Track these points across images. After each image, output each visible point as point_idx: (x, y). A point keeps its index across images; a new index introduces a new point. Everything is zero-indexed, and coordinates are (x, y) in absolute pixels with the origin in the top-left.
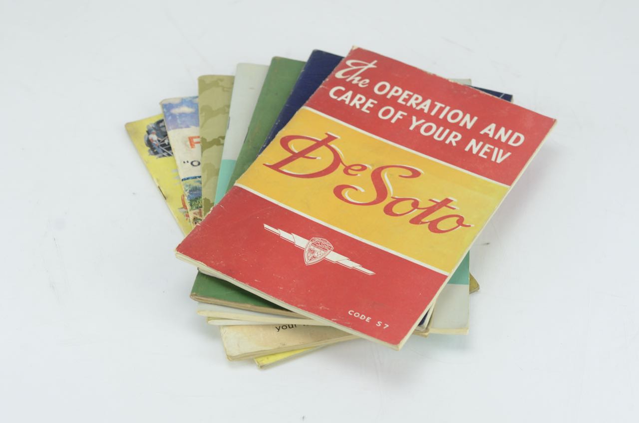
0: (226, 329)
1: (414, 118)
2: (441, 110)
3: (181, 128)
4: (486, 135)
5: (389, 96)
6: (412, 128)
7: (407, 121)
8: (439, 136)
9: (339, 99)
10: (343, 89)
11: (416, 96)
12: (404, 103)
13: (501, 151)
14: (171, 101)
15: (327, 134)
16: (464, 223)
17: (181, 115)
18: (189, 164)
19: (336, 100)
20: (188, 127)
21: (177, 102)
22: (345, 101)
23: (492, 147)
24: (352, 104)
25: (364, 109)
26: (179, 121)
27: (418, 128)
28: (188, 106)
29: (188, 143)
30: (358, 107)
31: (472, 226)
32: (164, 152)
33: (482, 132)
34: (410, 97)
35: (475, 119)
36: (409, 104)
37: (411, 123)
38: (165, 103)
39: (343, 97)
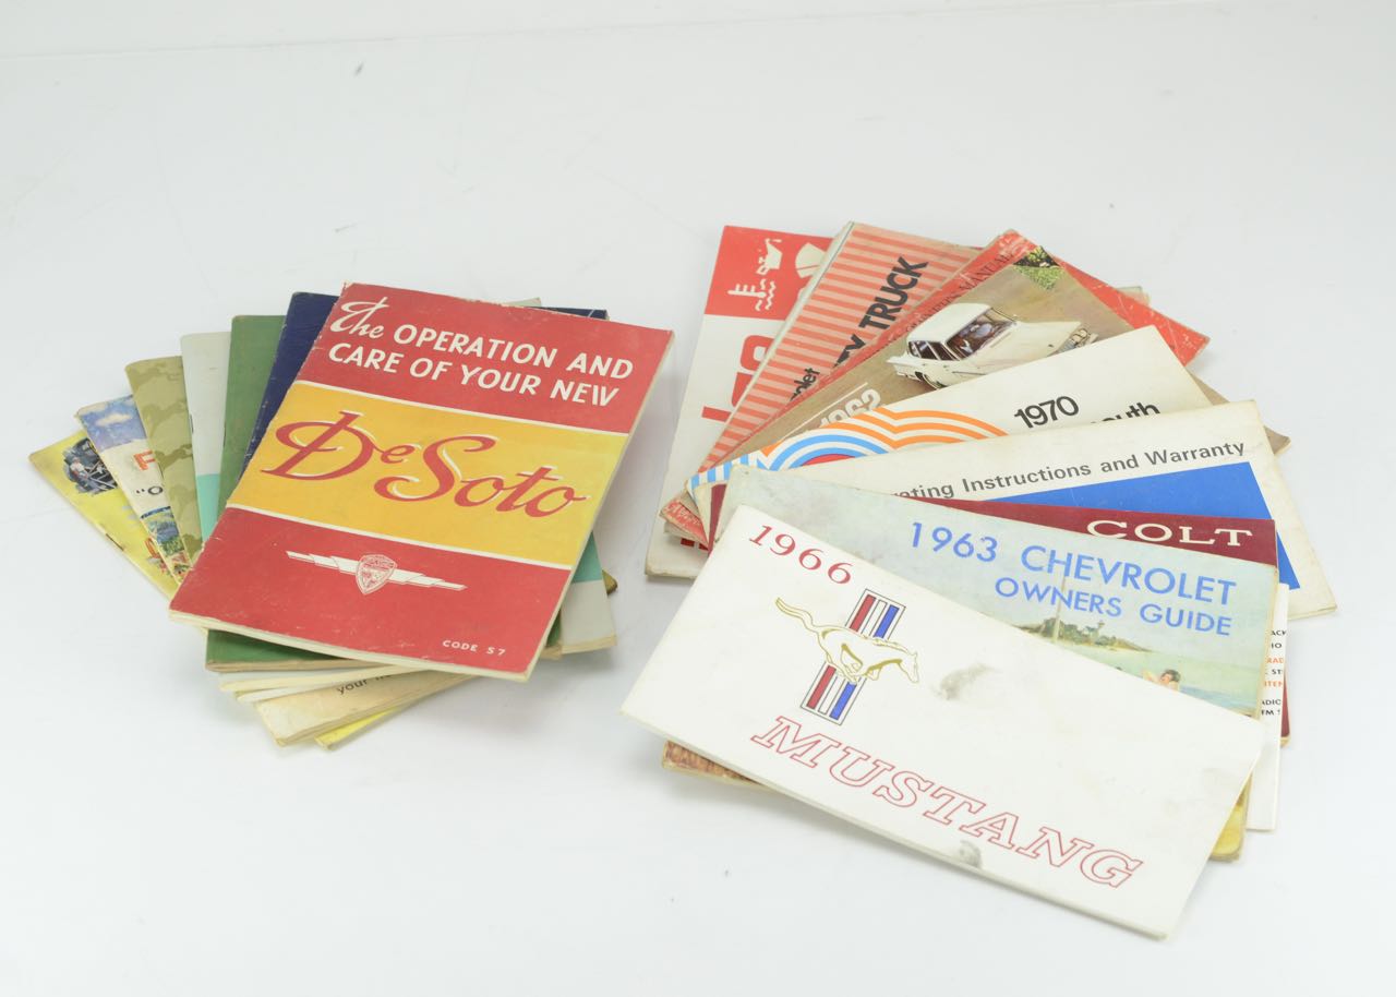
0: (265, 705)
1: (465, 368)
2: (501, 349)
3: (119, 444)
4: (576, 371)
5: (419, 344)
6: (465, 382)
7: (453, 375)
8: (508, 385)
9: (347, 361)
10: (348, 346)
11: (458, 336)
12: (444, 349)
13: (604, 389)
14: (93, 410)
15: (342, 413)
16: (576, 496)
17: (113, 426)
18: (146, 491)
19: (341, 363)
20: (128, 441)
21: (101, 409)
22: (356, 362)
23: (590, 386)
24: (367, 365)
25: (387, 368)
26: (112, 436)
27: (474, 379)
28: (121, 412)
29: (136, 464)
30: (377, 367)
31: (588, 497)
32: (100, 484)
33: (569, 369)
34: (451, 339)
35: (555, 351)
36: (451, 350)
37: (462, 376)
38: (84, 413)
39: (351, 358)
